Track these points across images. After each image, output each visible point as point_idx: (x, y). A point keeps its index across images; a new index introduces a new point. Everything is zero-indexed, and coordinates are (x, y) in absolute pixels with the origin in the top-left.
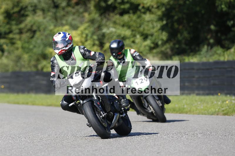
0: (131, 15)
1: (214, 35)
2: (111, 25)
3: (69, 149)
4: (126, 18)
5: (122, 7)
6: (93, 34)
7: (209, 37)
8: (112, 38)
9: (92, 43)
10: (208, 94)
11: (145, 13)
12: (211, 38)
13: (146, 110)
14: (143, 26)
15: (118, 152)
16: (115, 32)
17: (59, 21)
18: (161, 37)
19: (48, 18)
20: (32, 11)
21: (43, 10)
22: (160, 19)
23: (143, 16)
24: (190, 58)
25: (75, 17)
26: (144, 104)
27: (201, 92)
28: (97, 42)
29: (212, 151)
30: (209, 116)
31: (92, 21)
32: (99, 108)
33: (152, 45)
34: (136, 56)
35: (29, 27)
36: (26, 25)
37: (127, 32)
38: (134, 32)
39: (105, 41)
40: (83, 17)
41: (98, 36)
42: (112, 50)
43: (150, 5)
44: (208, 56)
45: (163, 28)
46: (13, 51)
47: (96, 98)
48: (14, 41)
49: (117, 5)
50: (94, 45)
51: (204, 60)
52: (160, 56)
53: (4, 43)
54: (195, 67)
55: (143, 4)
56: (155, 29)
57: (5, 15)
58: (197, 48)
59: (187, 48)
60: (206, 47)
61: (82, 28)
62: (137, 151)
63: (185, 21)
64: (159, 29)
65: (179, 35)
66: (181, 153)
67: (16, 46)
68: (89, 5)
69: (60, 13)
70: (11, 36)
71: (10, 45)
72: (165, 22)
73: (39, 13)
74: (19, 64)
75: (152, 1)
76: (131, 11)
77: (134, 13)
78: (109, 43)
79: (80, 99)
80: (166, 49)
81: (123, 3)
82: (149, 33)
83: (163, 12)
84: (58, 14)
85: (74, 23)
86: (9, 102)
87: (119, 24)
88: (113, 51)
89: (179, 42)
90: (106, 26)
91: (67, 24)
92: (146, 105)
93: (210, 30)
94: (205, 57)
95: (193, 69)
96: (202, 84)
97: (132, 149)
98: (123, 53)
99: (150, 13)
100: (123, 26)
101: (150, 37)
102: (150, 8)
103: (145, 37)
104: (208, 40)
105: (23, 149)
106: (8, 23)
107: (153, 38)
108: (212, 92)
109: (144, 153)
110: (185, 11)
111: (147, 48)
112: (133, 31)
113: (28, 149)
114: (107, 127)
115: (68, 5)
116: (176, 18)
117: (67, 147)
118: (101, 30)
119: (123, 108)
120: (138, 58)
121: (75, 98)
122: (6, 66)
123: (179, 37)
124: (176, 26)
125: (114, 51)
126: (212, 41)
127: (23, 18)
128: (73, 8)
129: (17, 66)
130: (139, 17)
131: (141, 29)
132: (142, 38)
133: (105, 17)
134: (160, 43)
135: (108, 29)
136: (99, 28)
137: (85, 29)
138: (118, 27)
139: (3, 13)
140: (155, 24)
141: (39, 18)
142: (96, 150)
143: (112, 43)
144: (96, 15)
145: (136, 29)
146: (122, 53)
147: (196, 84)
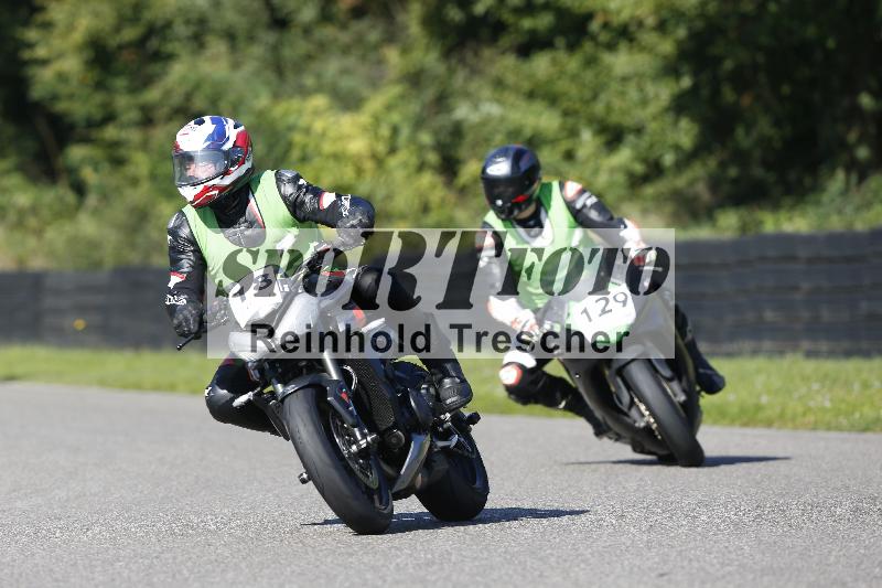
0: (562, 55)
1: (872, 129)
2: (486, 92)
3: (329, 560)
4: (541, 64)
5: (527, 23)
6: (419, 124)
7: (852, 137)
8: (487, 141)
9: (414, 161)
10: (848, 354)
11: (611, 47)
12: (860, 141)
13: (626, 418)
14: (603, 97)
15: (511, 572)
16: (502, 119)
17: (290, 76)
18: (671, 137)
19: (249, 67)
20: (189, 38)
21: (230, 36)
22: (671, 70)
23: (608, 58)
24: (783, 215)
25: (351, 61)
26: (615, 396)
27: (824, 346)
28: (433, 158)
29: (863, 567)
30: (854, 436)
31: (415, 79)
32: (348, 413)
33: (639, 168)
34: (585, 211)
35: (176, 100)
36: (168, 94)
37: (546, 120)
38: (570, 121)
39: (463, 152)
40: (380, 62)
41: (436, 133)
42: (491, 184)
43: (632, 18)
44: (849, 209)
45: (680, 106)
46: (118, 190)
47: (335, 376)
48: (122, 152)
49: (507, 17)
50: (422, 167)
51: (836, 224)
52: (669, 208)
53: (84, 161)
54: (803, 253)
55: (605, 11)
56: (652, 109)
57: (89, 54)
58: (808, 181)
59: (771, 177)
60: (840, 175)
61: (376, 103)
62: (582, 566)
63: (762, 78)
64: (667, 110)
65: (740, 132)
66: (751, 577)
67: (130, 170)
68: (401, 18)
69: (296, 47)
70: (110, 132)
71: (106, 166)
72: (686, 82)
73: (217, 47)
74: (140, 240)
75: (638, 4)
76: (560, 42)
77: (572, 47)
78: (480, 160)
79: (273, 380)
80: (692, 183)
81: (529, 9)
82: (628, 121)
83: (679, 43)
84: (288, 53)
85: (346, 83)
86: (103, 383)
87: (516, 89)
88: (497, 191)
89: (740, 157)
90: (467, 95)
91: (319, 89)
92: (626, 397)
93: (856, 113)
94: (840, 212)
95: (793, 258)
96: (826, 315)
97: (565, 561)
98: (535, 196)
99: (631, 48)
100: (531, 95)
101: (631, 138)
102: (633, 28)
103: (613, 137)
104: (849, 149)
105: (157, 557)
106: (100, 86)
107: (645, 141)
108: (864, 345)
109: (607, 575)
110: (765, 40)
111: (620, 178)
112: (566, 114)
113: (175, 558)
114: (379, 488)
115: (326, 17)
116: (728, 65)
117: (321, 551)
118: (449, 110)
119: (448, 415)
120: (594, 215)
121: (255, 375)
122: (94, 245)
123: (742, 138)
124: (728, 95)
125: (501, 189)
126: (863, 153)
127: (155, 68)
128: (344, 26)
129: (133, 246)
130: (591, 62)
131: (599, 108)
132: (600, 140)
133: (462, 61)
134: (669, 159)
135: (476, 107)
136: (442, 102)
137: (389, 108)
138: (510, 98)
139: (80, 48)
140: (650, 89)
141: (214, 65)
142: (429, 564)
143: (490, 161)
144: (428, 57)
145: (577, 106)
146: (531, 196)
147: (805, 314)
